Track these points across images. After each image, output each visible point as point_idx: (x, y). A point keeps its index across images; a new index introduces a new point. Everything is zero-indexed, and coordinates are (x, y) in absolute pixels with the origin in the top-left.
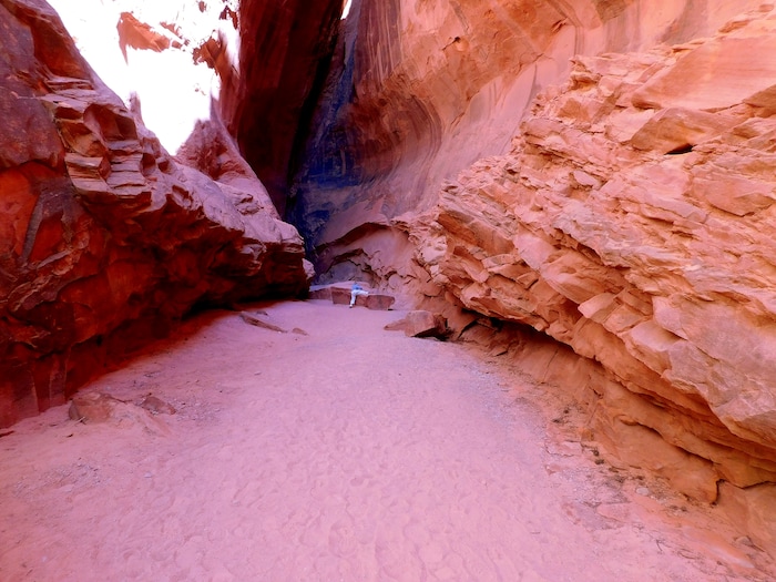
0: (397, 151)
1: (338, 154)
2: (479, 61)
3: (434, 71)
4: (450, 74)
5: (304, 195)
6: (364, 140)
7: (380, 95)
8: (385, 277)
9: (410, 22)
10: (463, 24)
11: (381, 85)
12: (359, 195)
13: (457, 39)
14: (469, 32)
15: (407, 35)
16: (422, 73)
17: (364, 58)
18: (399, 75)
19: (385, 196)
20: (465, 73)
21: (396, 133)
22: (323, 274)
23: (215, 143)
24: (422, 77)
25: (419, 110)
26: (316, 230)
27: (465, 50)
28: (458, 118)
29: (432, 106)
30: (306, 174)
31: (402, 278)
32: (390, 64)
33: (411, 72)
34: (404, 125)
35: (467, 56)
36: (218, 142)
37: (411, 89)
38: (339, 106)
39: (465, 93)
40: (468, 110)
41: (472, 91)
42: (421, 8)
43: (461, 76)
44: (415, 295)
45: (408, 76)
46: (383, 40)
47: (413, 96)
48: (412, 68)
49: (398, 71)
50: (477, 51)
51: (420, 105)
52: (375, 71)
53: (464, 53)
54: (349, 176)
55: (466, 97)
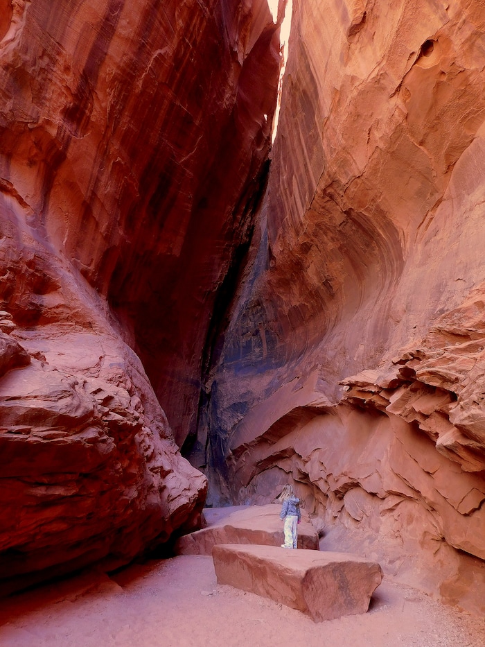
0: (331, 309)
1: (256, 333)
2: (473, 68)
3: (381, 145)
4: (413, 133)
5: (219, 388)
6: (286, 309)
7: (301, 240)
8: (336, 494)
9: (335, 91)
10: (438, 7)
11: (302, 225)
12: (284, 377)
13: (427, 47)
14: (451, 14)
15: (332, 118)
16: (360, 161)
17: (278, 210)
18: (324, 191)
19: (320, 366)
20: (443, 113)
21: (326, 283)
22: (243, 489)
23: (25, 267)
24: (361, 168)
25: (358, 232)
26: (232, 429)
27: (444, 61)
28: (430, 213)
29: (381, 213)
30: (221, 362)
31: (375, 498)
32: (310, 185)
33: (343, 171)
34: (338, 268)
35: (446, 71)
36: (37, 271)
37: (344, 203)
38: (254, 279)
39: (443, 157)
40: (450, 189)
41: (457, 148)
42: (350, 53)
43: (435, 125)
44: (422, 544)
45: (338, 182)
46: (298, 168)
47: (348, 213)
48: (344, 164)
49: (323, 186)
50: (471, 48)
51: (361, 221)
52: (292, 213)
53: (441, 69)
54: (271, 357)
55: (444, 168)
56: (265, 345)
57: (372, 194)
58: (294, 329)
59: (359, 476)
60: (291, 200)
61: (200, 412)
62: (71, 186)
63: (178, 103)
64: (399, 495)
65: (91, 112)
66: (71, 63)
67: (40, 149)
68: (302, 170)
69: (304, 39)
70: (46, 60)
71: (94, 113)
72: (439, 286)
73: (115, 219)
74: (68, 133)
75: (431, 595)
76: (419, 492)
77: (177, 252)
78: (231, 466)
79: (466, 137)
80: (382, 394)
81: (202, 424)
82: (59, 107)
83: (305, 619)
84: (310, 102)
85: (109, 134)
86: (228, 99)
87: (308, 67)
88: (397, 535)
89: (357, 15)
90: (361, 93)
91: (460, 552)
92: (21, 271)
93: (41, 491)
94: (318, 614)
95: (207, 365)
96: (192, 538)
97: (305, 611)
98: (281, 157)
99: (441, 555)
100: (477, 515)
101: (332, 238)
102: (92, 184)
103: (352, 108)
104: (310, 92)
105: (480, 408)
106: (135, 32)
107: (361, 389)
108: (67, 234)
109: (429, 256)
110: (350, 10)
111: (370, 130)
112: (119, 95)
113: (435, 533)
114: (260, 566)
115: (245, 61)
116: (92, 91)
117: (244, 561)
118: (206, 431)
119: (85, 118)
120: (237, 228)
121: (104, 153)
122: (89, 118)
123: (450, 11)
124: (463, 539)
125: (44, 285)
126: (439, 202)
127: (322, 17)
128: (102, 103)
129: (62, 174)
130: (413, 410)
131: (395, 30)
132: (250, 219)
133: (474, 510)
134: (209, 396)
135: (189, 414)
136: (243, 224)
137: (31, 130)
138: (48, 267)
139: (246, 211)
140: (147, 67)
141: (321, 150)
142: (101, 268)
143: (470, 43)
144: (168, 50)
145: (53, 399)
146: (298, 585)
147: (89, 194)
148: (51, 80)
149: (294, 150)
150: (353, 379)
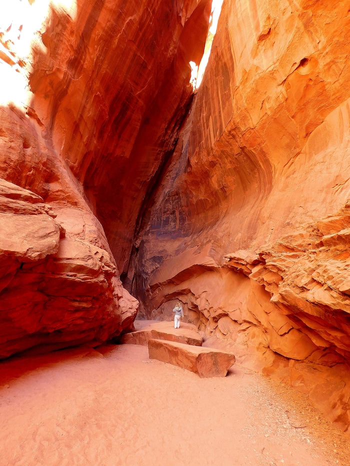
0: (224, 205)
1: (173, 213)
2: (329, 81)
3: (269, 113)
4: (288, 110)
5: (145, 245)
6: (195, 201)
7: (210, 158)
8: (214, 319)
9: (245, 72)
10: (313, 40)
11: (212, 149)
12: (189, 244)
13: (304, 62)
14: (320, 46)
15: (241, 88)
16: (254, 119)
17: (198, 135)
18: (230, 132)
19: (212, 241)
20: (308, 102)
21: (223, 189)
22: (154, 310)
23: (42, 166)
24: (255, 123)
25: (247, 161)
26: (151, 272)
27: (312, 73)
28: (292, 159)
29: (263, 153)
30: (148, 229)
31: (236, 323)
32: (221, 125)
33: (243, 123)
34: (231, 181)
35: (313, 79)
36: (47, 168)
37: (241, 142)
38: (176, 177)
39: (304, 128)
40: (306, 148)
41: (314, 124)
42: (258, 51)
43: (302, 108)
44: (258, 348)
45: (239, 128)
46: (214, 112)
47: (243, 149)
48: (244, 118)
49: (229, 128)
50: (329, 69)
51: (250, 155)
52: (207, 140)
53: (310, 77)
54: (181, 230)
55: (304, 134)
56: (178, 221)
57: (259, 140)
58: (198, 214)
59: (229, 310)
60: (207, 131)
61: (131, 259)
62: (68, 111)
63: (139, 54)
64: (249, 323)
65: (84, 62)
66: (75, 29)
67: (52, 87)
68: (217, 113)
69: (230, 29)
70: (60, 27)
71: (86, 62)
72: (289, 208)
73: (93, 133)
74: (70, 76)
75: (258, 372)
76: (260, 322)
77: (127, 155)
78: (148, 295)
79: (320, 120)
80: (248, 266)
81: (131, 267)
82: (66, 59)
83: (195, 376)
84: (228, 72)
85: (94, 76)
86: (172, 50)
87: (230, 49)
88: (245, 343)
89: (266, 29)
90: (261, 78)
91: (276, 353)
92: (39, 169)
93: (76, 304)
94: (202, 374)
95: (138, 229)
96: (132, 335)
97: (196, 372)
98: (204, 101)
99: (266, 355)
100: (286, 336)
101: (230, 161)
102: (81, 110)
103: (254, 86)
104: (229, 65)
105: (290, 288)
106: (116, 5)
107: (237, 261)
108: (64, 143)
109: (287, 186)
110: (262, 24)
111: (263, 101)
112: (102, 50)
113: (265, 344)
114: (175, 350)
115: (186, 23)
116: (86, 47)
117: (167, 348)
118: (133, 271)
119: (80, 66)
120: (167, 140)
121: (90, 89)
122: (83, 65)
123: (320, 44)
124: (278, 347)
125: (51, 177)
126: (299, 153)
127: (243, 20)
128: (92, 55)
129: (64, 103)
130: (263, 280)
131: (287, 46)
132: (176, 134)
133: (285, 333)
134: (137, 250)
135: (124, 260)
136: (172, 137)
137: (47, 75)
138: (54, 166)
139: (174, 128)
140: (121, 29)
141: (231, 105)
142: (81, 165)
143: (329, 66)
144: (135, 17)
145: (86, 260)
146: (194, 360)
147: (79, 117)
148: (62, 41)
149: (213, 99)
150: (233, 255)
